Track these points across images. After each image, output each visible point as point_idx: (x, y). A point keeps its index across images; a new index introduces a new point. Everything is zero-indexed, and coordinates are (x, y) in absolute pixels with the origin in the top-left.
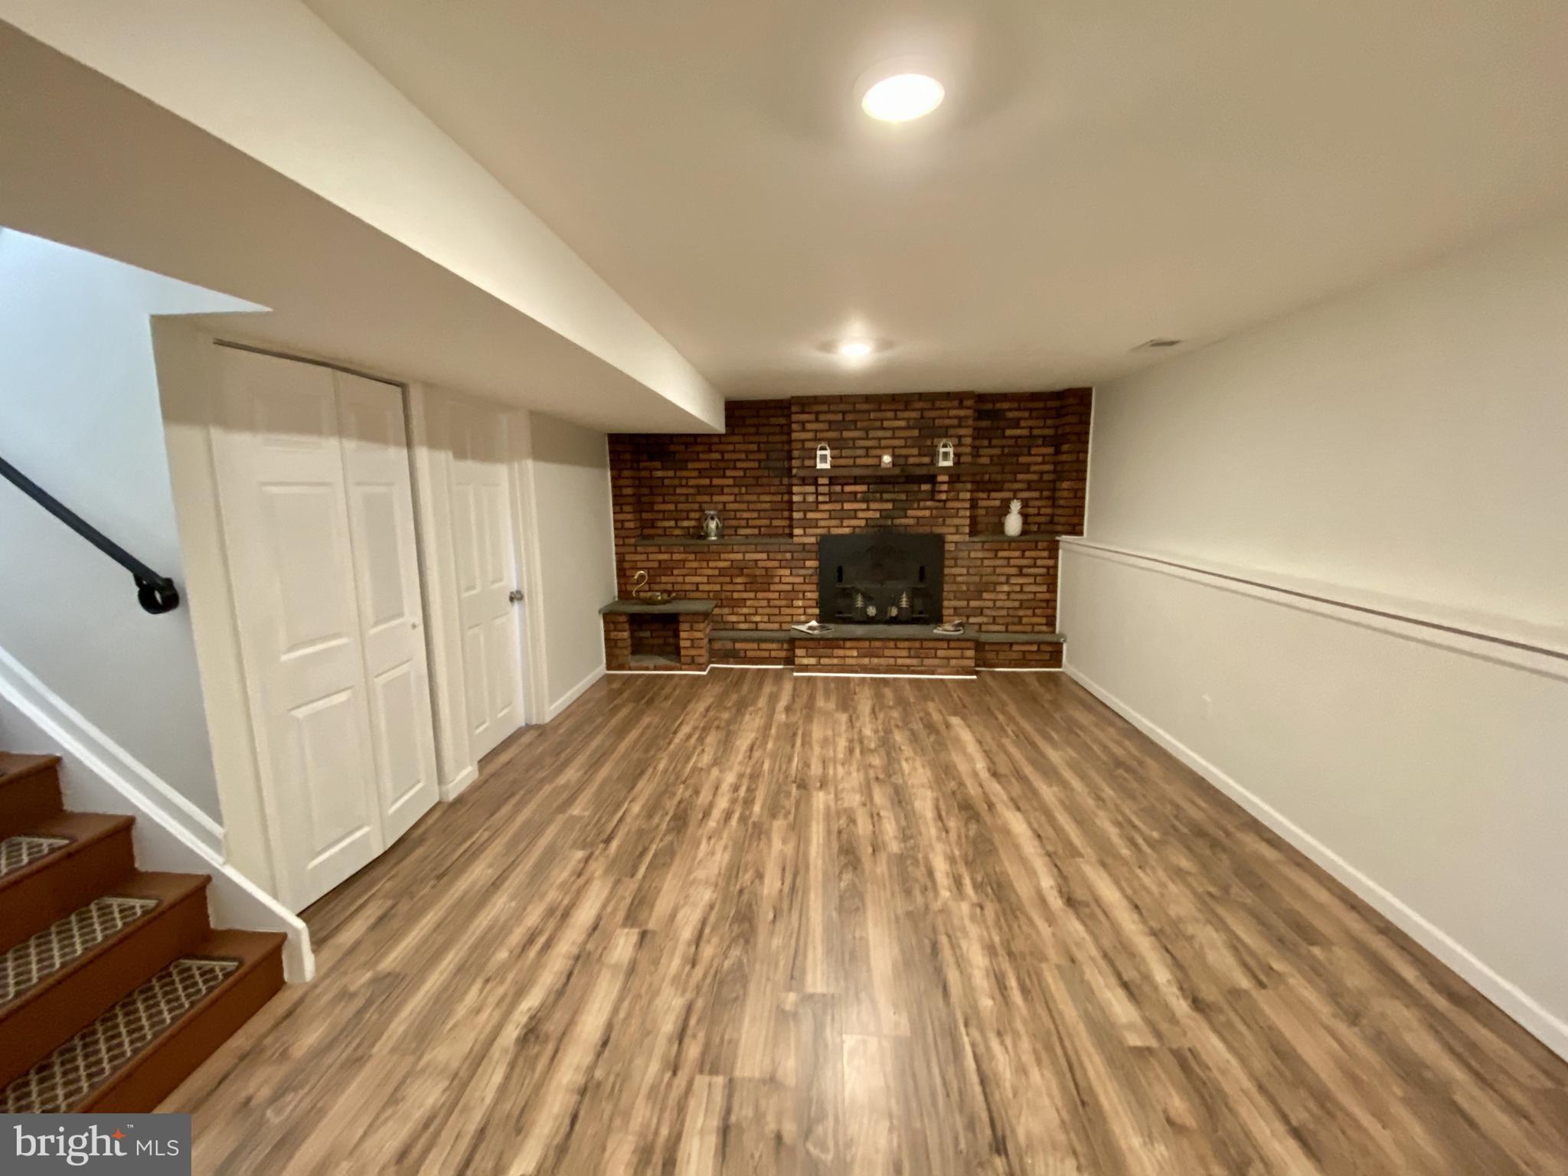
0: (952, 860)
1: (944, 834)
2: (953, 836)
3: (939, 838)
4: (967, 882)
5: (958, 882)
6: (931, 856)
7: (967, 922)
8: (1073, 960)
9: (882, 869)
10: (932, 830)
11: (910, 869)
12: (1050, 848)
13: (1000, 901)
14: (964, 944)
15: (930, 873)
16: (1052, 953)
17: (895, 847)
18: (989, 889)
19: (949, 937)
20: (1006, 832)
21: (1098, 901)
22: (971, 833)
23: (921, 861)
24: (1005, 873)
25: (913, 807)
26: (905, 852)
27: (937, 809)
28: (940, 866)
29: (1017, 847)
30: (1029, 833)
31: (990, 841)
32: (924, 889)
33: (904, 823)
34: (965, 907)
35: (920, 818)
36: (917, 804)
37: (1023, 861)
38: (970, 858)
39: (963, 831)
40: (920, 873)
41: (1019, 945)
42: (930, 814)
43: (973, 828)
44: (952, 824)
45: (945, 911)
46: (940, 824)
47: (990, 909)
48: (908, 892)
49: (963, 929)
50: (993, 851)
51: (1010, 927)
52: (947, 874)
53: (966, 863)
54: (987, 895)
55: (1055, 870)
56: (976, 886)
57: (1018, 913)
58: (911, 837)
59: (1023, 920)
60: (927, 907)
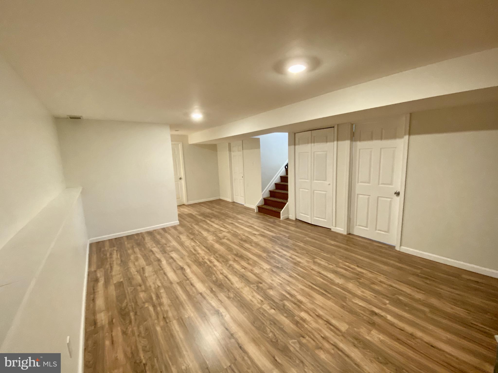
0: (215, 266)
1: (221, 272)
2: (218, 273)
3: (222, 270)
4: (208, 263)
5: (210, 261)
6: (221, 265)
7: (204, 255)
8: (182, 258)
9: (230, 257)
10: (225, 271)
11: (223, 260)
12: (188, 282)
13: (199, 262)
14: (204, 252)
15: (218, 261)
16: (186, 257)
17: (231, 262)
18: (203, 263)
19: (207, 252)
20: (203, 282)
21: (175, 271)
22: (214, 276)
23: (222, 262)
24: (200, 268)
25: (237, 277)
26: (227, 262)
27: (229, 280)
28: (216, 263)
29: (198, 278)
30: (195, 284)
31: (207, 276)
32: (217, 257)
33: (235, 270)
34: (206, 257)
35: (232, 274)
36: (237, 279)
37: (195, 274)
38: (210, 268)
39: (217, 276)
40: (220, 260)
41: (193, 256)
42: (230, 276)
43: (214, 279)
44: (221, 276)
45: (211, 256)
46: (225, 275)
47: (201, 260)
48: (220, 255)
49: (205, 254)
50: (205, 273)
51: (195, 258)
52: (214, 262)
53: (211, 267)
54: (202, 262)
55: (186, 275)
56: (206, 263)
57: (194, 261)
58: (229, 267)
59: (193, 260)
60: (214, 255)
